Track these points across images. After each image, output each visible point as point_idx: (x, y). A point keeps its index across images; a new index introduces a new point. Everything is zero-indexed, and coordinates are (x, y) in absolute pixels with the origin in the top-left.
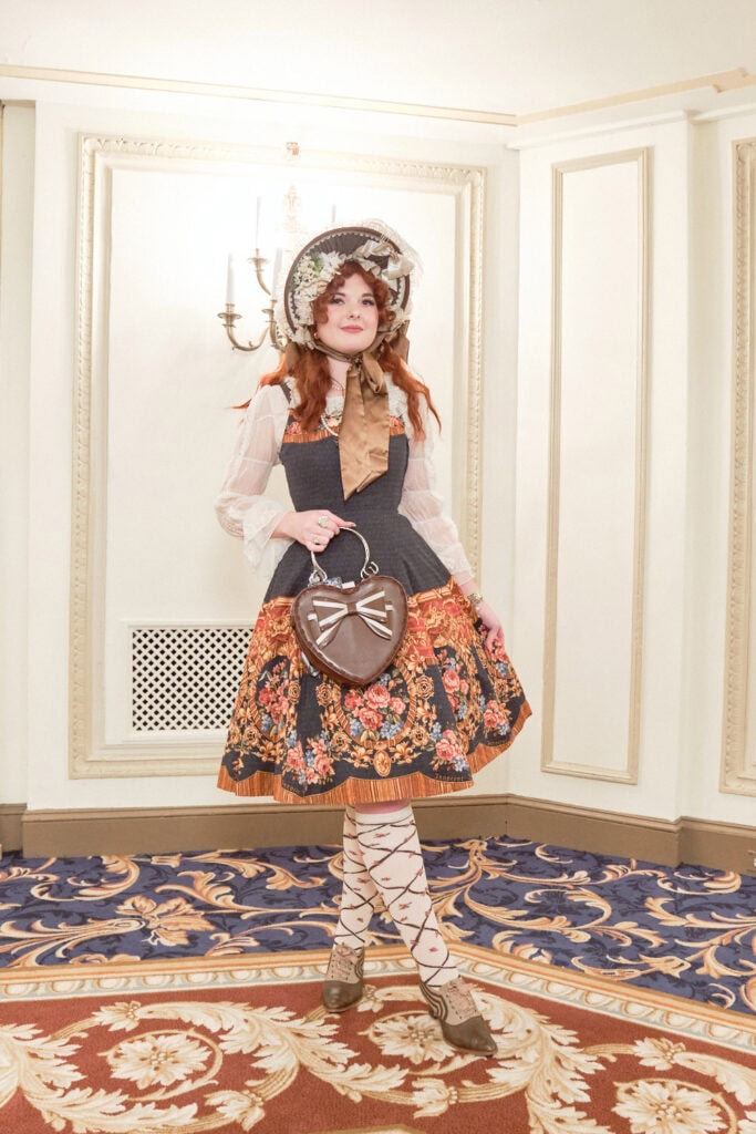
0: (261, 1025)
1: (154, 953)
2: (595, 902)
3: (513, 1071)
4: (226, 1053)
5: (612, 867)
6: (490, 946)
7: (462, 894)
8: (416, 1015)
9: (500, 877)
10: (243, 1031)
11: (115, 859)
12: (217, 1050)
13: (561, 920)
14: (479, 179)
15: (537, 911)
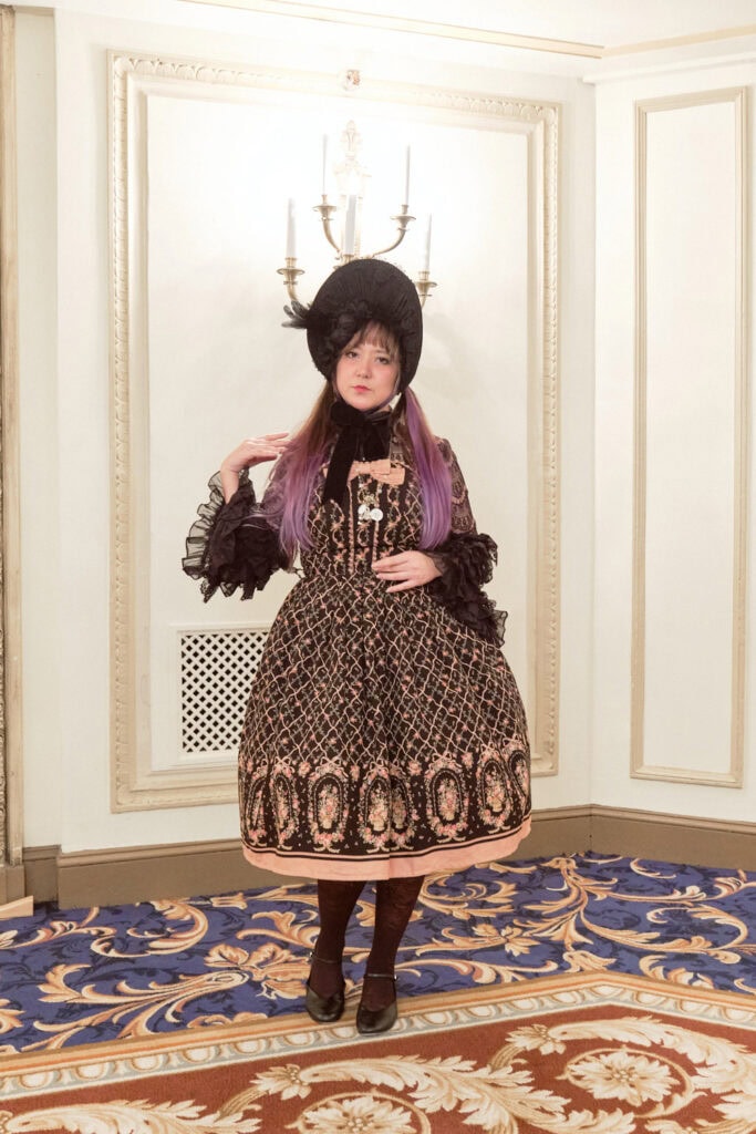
0: (446, 1078)
1: (279, 1008)
2: (725, 919)
3: (739, 1106)
4: (427, 1111)
5: (720, 880)
6: (641, 974)
7: (578, 919)
8: (607, 1054)
9: (608, 897)
10: (430, 1086)
11: (167, 904)
12: (415, 1110)
13: (699, 941)
14: (553, 117)
15: (669, 934)
